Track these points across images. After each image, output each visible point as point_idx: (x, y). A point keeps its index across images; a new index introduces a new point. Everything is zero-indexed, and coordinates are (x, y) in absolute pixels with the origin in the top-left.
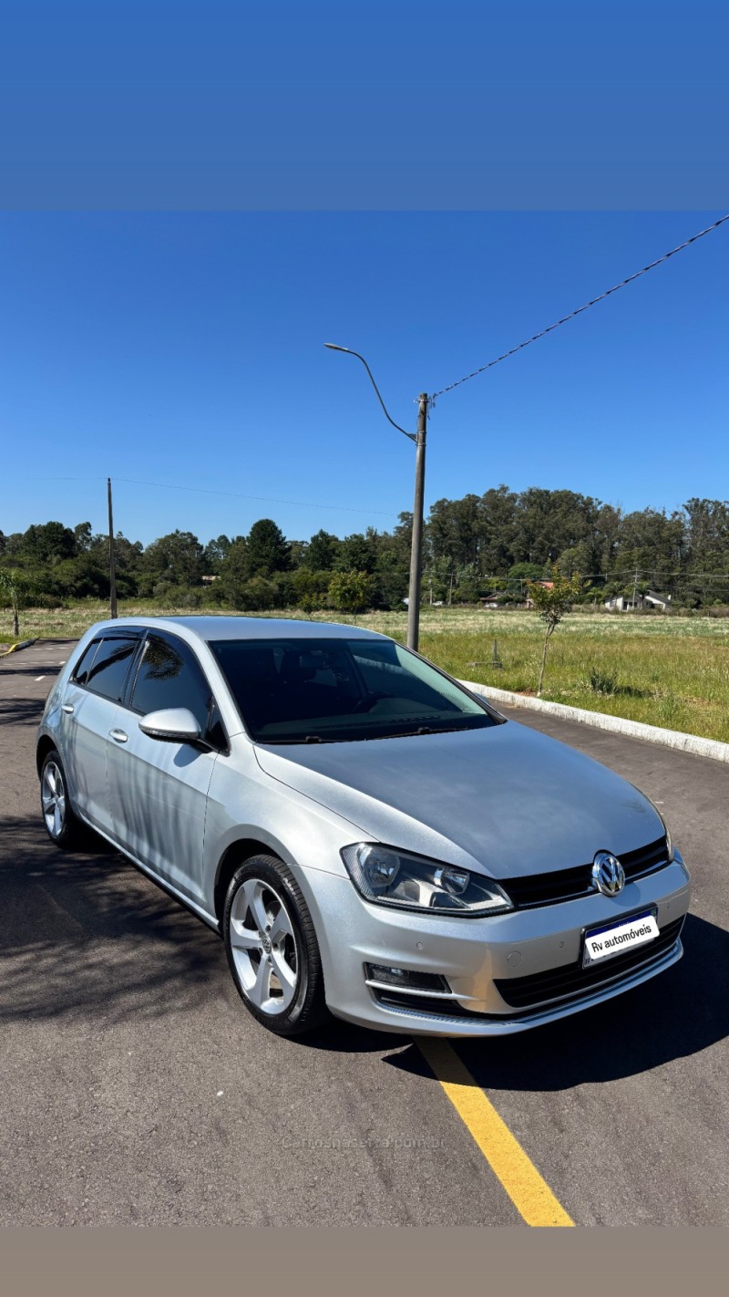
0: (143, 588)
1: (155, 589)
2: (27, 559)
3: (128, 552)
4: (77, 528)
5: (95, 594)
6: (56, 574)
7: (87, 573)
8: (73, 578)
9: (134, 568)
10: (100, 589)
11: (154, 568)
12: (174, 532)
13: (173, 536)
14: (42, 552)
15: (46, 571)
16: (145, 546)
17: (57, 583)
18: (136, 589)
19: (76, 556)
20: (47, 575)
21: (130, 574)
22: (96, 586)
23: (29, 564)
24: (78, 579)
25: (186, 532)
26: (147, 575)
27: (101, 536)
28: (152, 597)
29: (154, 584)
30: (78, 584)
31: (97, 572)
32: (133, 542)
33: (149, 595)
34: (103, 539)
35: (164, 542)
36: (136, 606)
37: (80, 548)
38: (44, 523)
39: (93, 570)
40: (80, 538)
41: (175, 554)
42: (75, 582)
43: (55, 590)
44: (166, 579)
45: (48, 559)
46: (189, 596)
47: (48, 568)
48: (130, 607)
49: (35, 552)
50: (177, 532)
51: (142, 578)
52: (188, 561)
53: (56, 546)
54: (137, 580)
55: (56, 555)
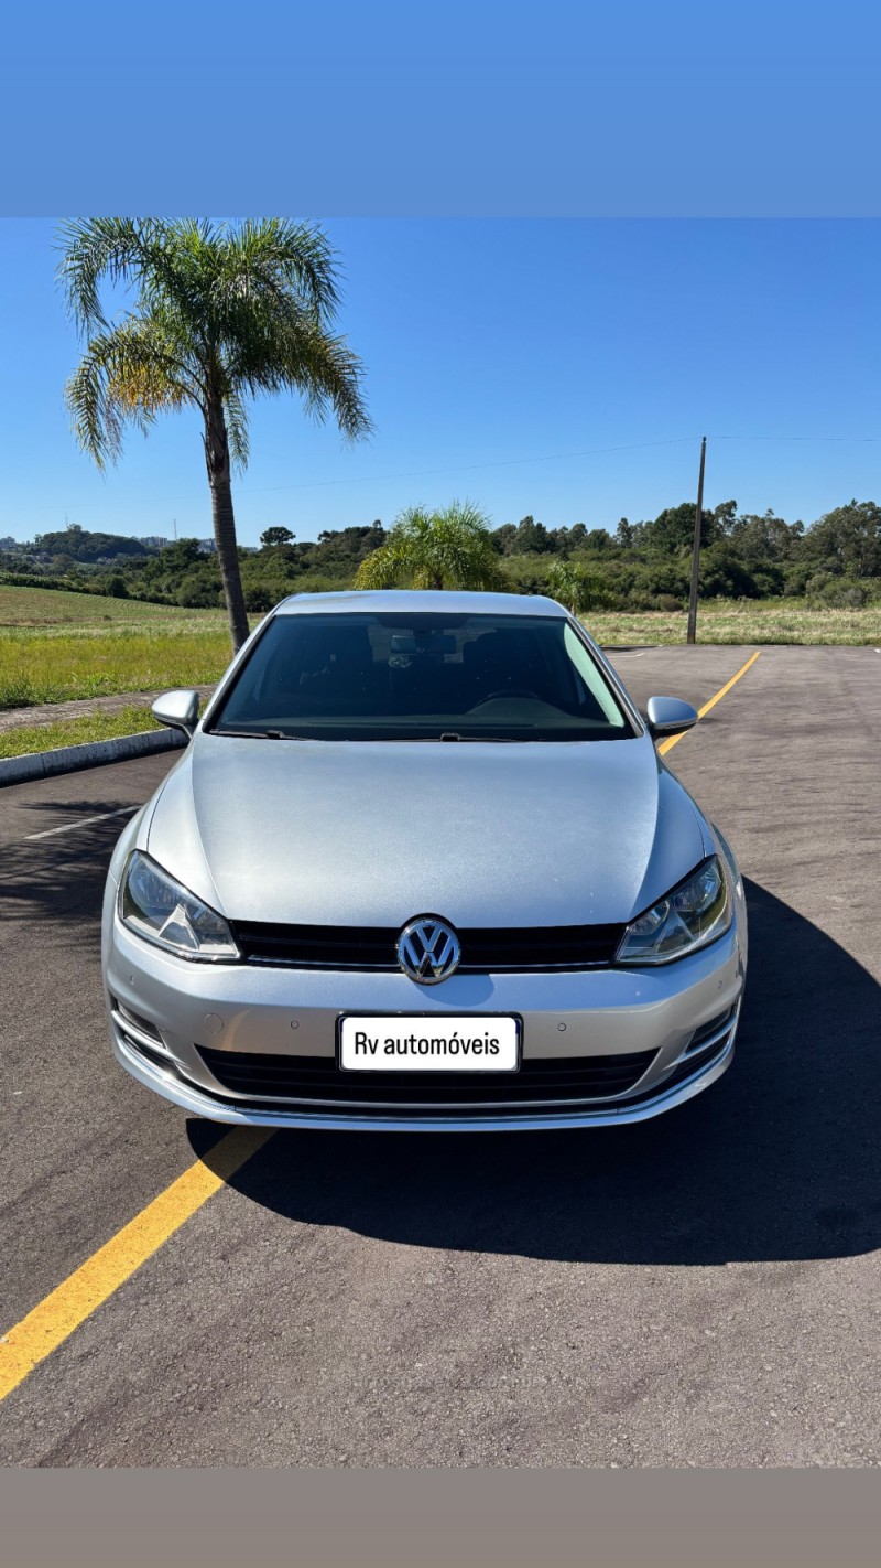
0: (791, 585)
1: (809, 584)
2: (651, 551)
3: (779, 536)
4: (718, 509)
5: (727, 594)
6: (682, 568)
7: (719, 567)
8: (703, 573)
9: (786, 557)
10: (734, 586)
11: (813, 555)
12: (849, 503)
13: (847, 510)
14: (670, 542)
15: (669, 566)
16: (807, 525)
17: (682, 580)
18: (782, 585)
19: (710, 545)
20: (671, 570)
21: (777, 566)
22: (730, 583)
23: (653, 558)
24: (708, 574)
25: (867, 502)
26: (802, 565)
27: (747, 517)
28: (803, 595)
29: (808, 577)
30: (708, 581)
31: (734, 564)
32: (790, 522)
33: (800, 591)
34: (749, 520)
35: (831, 519)
36: (776, 607)
37: (718, 532)
38: (677, 506)
39: (729, 562)
40: (721, 521)
41: (846, 534)
42: (704, 578)
43: (677, 589)
44: (829, 569)
45: (676, 551)
46: (852, 591)
47: (673, 562)
48: (768, 609)
49: (661, 542)
50: (854, 503)
51: (792, 571)
52: (863, 543)
53: (687, 533)
54: (785, 573)
55: (685, 545)
